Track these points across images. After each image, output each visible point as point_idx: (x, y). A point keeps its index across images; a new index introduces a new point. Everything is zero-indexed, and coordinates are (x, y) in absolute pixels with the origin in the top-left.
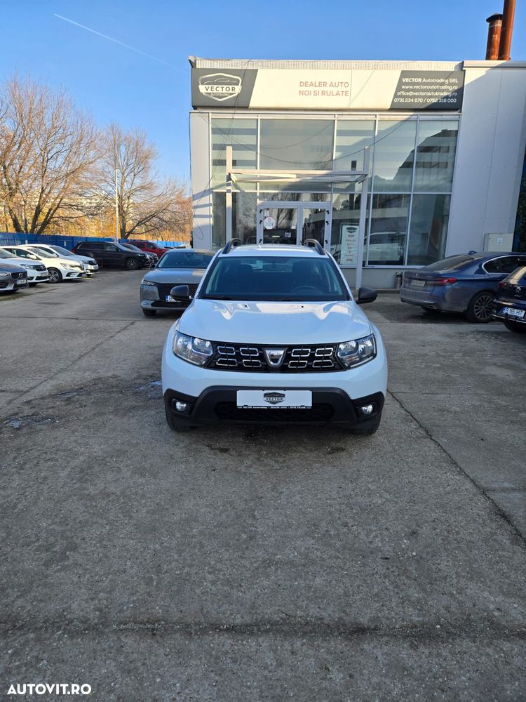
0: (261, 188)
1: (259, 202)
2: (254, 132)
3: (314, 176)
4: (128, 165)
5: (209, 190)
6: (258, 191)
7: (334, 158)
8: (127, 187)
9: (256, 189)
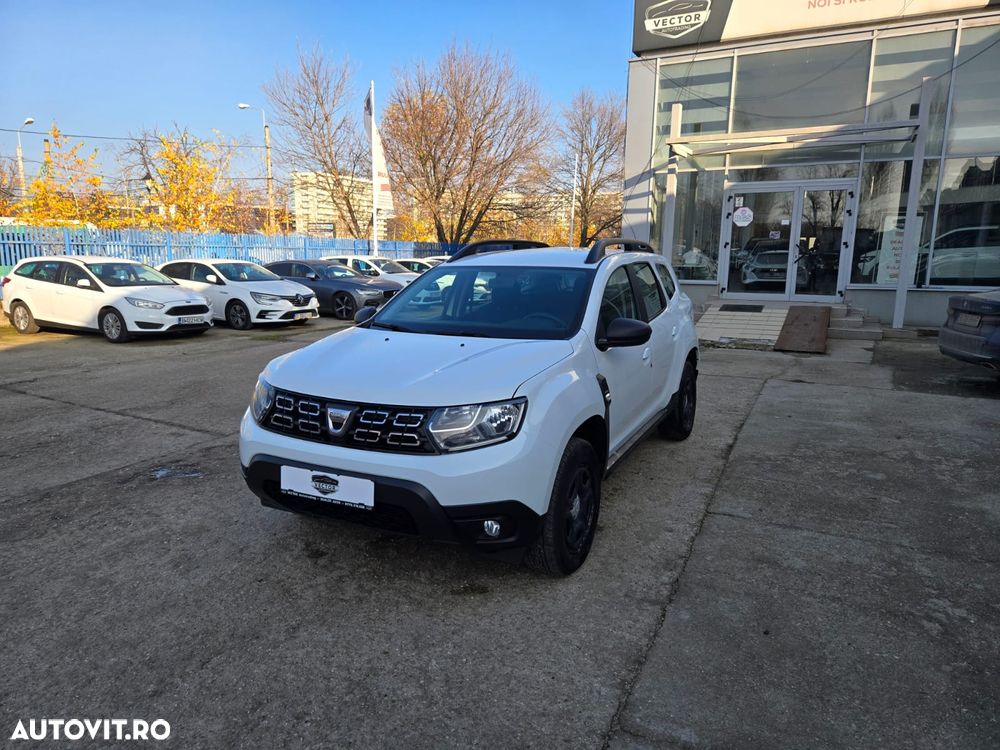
0: (733, 163)
1: (727, 184)
2: (727, 77)
3: (822, 136)
4: (598, 147)
5: (649, 172)
6: (728, 168)
7: (868, 103)
8: (595, 175)
9: (725, 165)
